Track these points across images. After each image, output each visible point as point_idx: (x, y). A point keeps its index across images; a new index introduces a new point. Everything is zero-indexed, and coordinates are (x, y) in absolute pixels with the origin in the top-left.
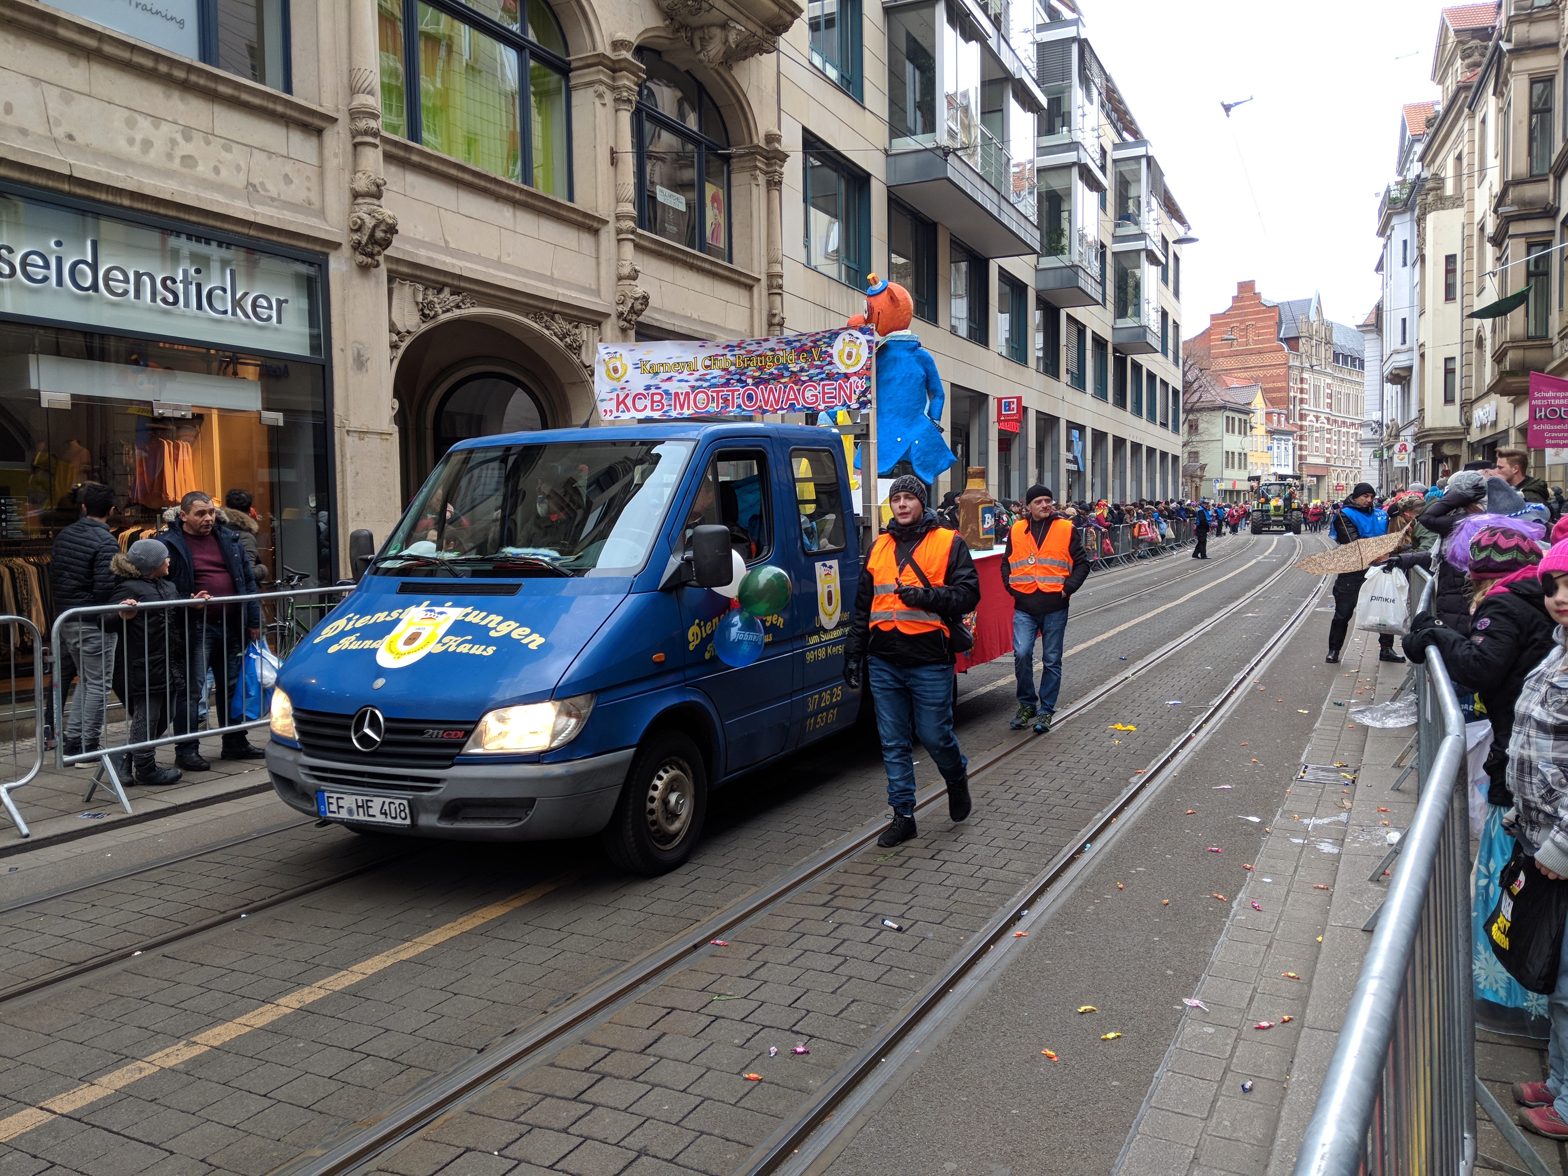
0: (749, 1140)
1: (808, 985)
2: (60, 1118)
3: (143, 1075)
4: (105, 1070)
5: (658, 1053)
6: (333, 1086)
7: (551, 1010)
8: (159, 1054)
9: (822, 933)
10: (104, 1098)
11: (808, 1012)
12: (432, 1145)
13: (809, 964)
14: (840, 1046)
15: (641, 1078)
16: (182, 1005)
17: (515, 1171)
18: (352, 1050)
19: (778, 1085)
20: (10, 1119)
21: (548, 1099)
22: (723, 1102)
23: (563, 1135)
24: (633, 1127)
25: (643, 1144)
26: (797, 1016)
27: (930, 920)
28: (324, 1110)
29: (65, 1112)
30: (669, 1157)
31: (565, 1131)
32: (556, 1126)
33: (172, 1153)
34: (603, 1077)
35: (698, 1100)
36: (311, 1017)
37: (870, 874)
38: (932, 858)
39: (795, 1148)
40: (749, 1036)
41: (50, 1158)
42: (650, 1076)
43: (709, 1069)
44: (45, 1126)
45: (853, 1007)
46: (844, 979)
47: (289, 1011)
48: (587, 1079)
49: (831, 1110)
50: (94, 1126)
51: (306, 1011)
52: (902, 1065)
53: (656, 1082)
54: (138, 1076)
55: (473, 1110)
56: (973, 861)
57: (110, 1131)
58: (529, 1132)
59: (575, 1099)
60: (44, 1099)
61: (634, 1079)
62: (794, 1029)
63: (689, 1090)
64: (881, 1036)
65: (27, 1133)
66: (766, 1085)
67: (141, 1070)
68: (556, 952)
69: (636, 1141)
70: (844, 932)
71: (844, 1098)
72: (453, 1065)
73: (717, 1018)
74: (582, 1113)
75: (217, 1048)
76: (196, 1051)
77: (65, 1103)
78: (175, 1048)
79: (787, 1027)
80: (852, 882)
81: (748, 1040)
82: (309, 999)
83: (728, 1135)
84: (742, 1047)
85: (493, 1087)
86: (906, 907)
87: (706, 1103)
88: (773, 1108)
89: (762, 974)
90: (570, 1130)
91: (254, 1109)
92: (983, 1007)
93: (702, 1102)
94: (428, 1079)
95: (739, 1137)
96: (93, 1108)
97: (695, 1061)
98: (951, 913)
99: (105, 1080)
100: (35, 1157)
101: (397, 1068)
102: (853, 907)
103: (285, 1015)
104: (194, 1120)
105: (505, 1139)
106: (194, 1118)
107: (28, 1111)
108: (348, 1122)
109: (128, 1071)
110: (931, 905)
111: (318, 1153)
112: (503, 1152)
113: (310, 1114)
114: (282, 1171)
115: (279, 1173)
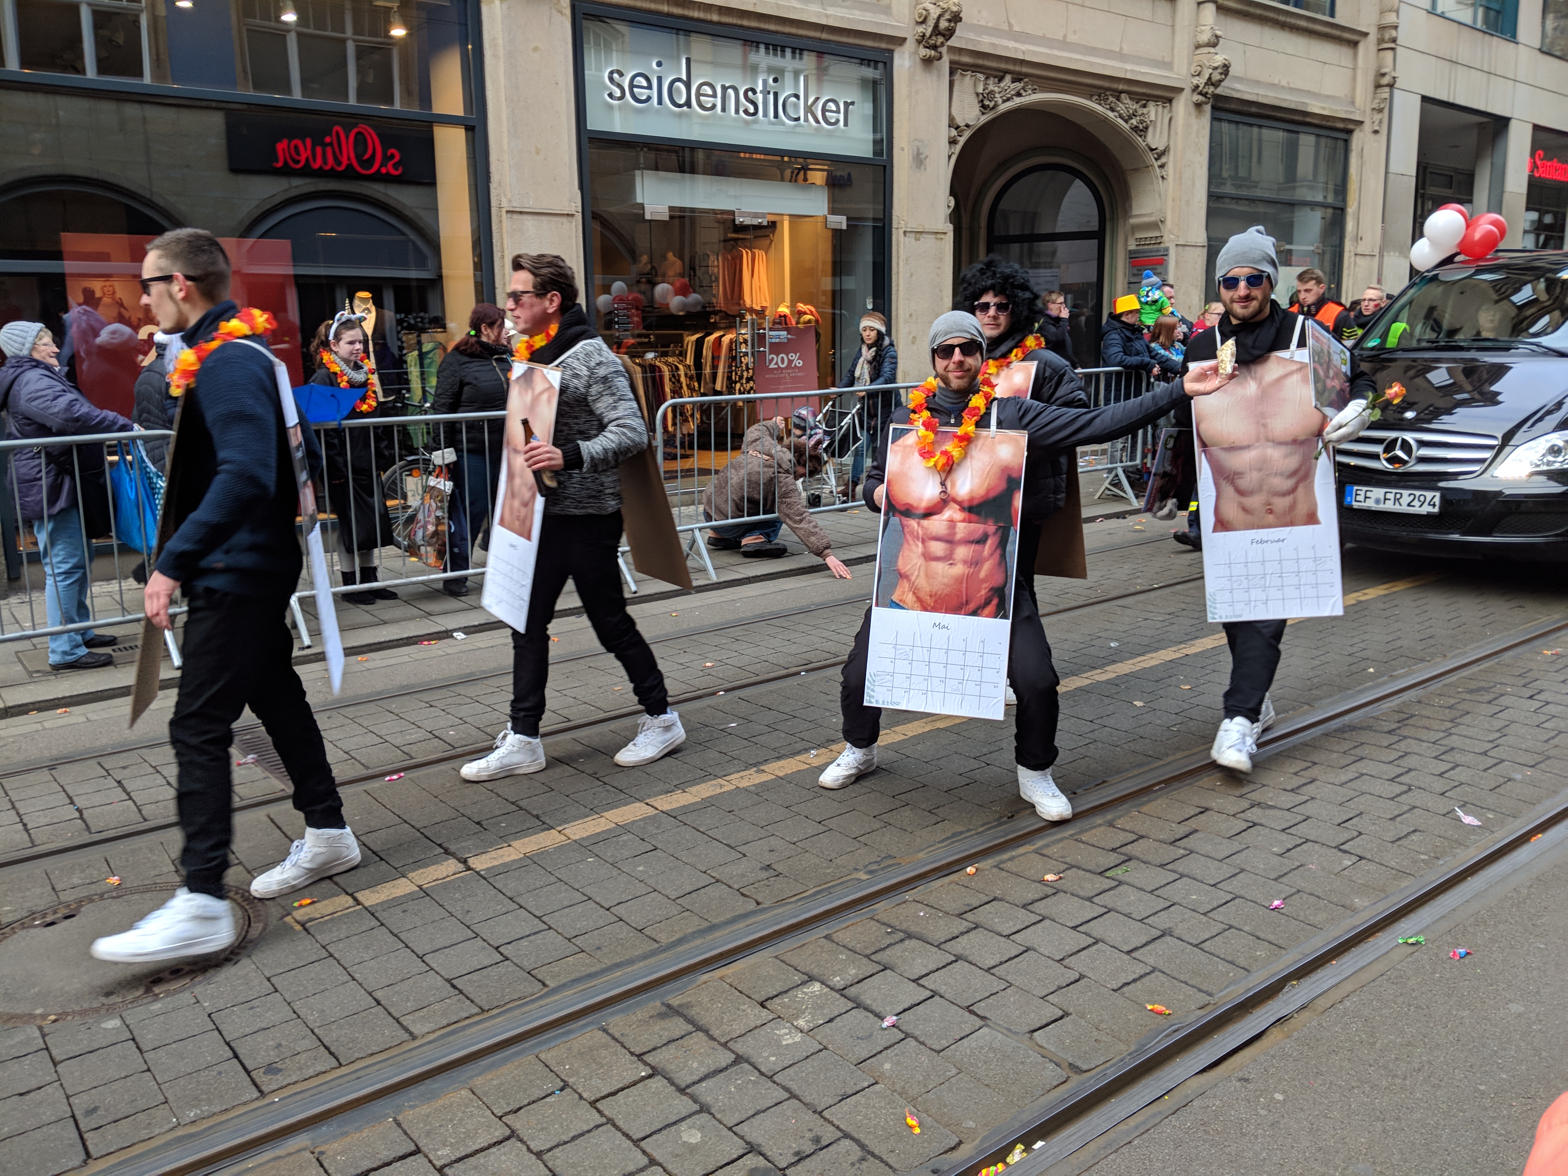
0: (1280, 942)
1: (1362, 808)
2: (661, 814)
3: (723, 790)
4: (694, 782)
5: (1188, 847)
6: (877, 825)
8: (736, 776)
9: (1384, 759)
10: (693, 804)
11: (1360, 834)
12: (963, 889)
13: (1364, 788)
14: (1394, 872)
15: (1169, 867)
16: (754, 739)
17: (1039, 925)
19: (1318, 897)
20: (624, 808)
21: (1075, 869)
22: (1255, 902)
23: (1089, 903)
24: (1159, 908)
25: (1167, 926)
26: (1346, 836)
27: (1519, 761)
28: (869, 843)
29: (664, 809)
30: (1195, 942)
31: (1090, 899)
32: (1082, 894)
33: (745, 855)
34: (1130, 859)
35: (1229, 897)
37: (1449, 708)
38: (1531, 697)
39: (1333, 958)
40: (1290, 846)
41: (654, 843)
42: (1180, 866)
43: (1242, 871)
44: (649, 818)
45: (1414, 837)
46: (1406, 808)
48: (1114, 858)
49: (1378, 931)
50: (685, 824)
52: (1467, 901)
53: (1186, 871)
54: (719, 791)
55: (1001, 866)
57: (698, 831)
58: (1054, 894)
59: (1101, 873)
60: (649, 796)
61: (1162, 866)
62: (1342, 847)
63: (1219, 886)
65: (637, 821)
66: (1305, 896)
67: (721, 786)
69: (1163, 921)
70: (1411, 762)
71: (1393, 922)
72: (986, 824)
73: (1255, 824)
74: (1107, 887)
75: (781, 778)
76: (764, 778)
77: (665, 803)
78: (748, 772)
79: (1334, 844)
80: (1424, 713)
81: (1289, 850)
83: (1259, 934)
84: (1281, 855)
85: (1022, 850)
86: (1491, 745)
87: (1237, 901)
88: (1311, 918)
89: (1310, 789)
91: (810, 832)
93: (1233, 899)
94: (962, 833)
95: (1271, 937)
96: (687, 810)
97: (1228, 860)
99: (694, 789)
101: (934, 819)
102: (1425, 738)
104: (763, 833)
105: (1031, 897)
106: (762, 831)
107: (638, 804)
108: (890, 857)
109: (711, 786)
110: (1524, 746)
111: (864, 877)
112: (1029, 907)
113: (857, 845)
114: (833, 886)
115: (829, 888)
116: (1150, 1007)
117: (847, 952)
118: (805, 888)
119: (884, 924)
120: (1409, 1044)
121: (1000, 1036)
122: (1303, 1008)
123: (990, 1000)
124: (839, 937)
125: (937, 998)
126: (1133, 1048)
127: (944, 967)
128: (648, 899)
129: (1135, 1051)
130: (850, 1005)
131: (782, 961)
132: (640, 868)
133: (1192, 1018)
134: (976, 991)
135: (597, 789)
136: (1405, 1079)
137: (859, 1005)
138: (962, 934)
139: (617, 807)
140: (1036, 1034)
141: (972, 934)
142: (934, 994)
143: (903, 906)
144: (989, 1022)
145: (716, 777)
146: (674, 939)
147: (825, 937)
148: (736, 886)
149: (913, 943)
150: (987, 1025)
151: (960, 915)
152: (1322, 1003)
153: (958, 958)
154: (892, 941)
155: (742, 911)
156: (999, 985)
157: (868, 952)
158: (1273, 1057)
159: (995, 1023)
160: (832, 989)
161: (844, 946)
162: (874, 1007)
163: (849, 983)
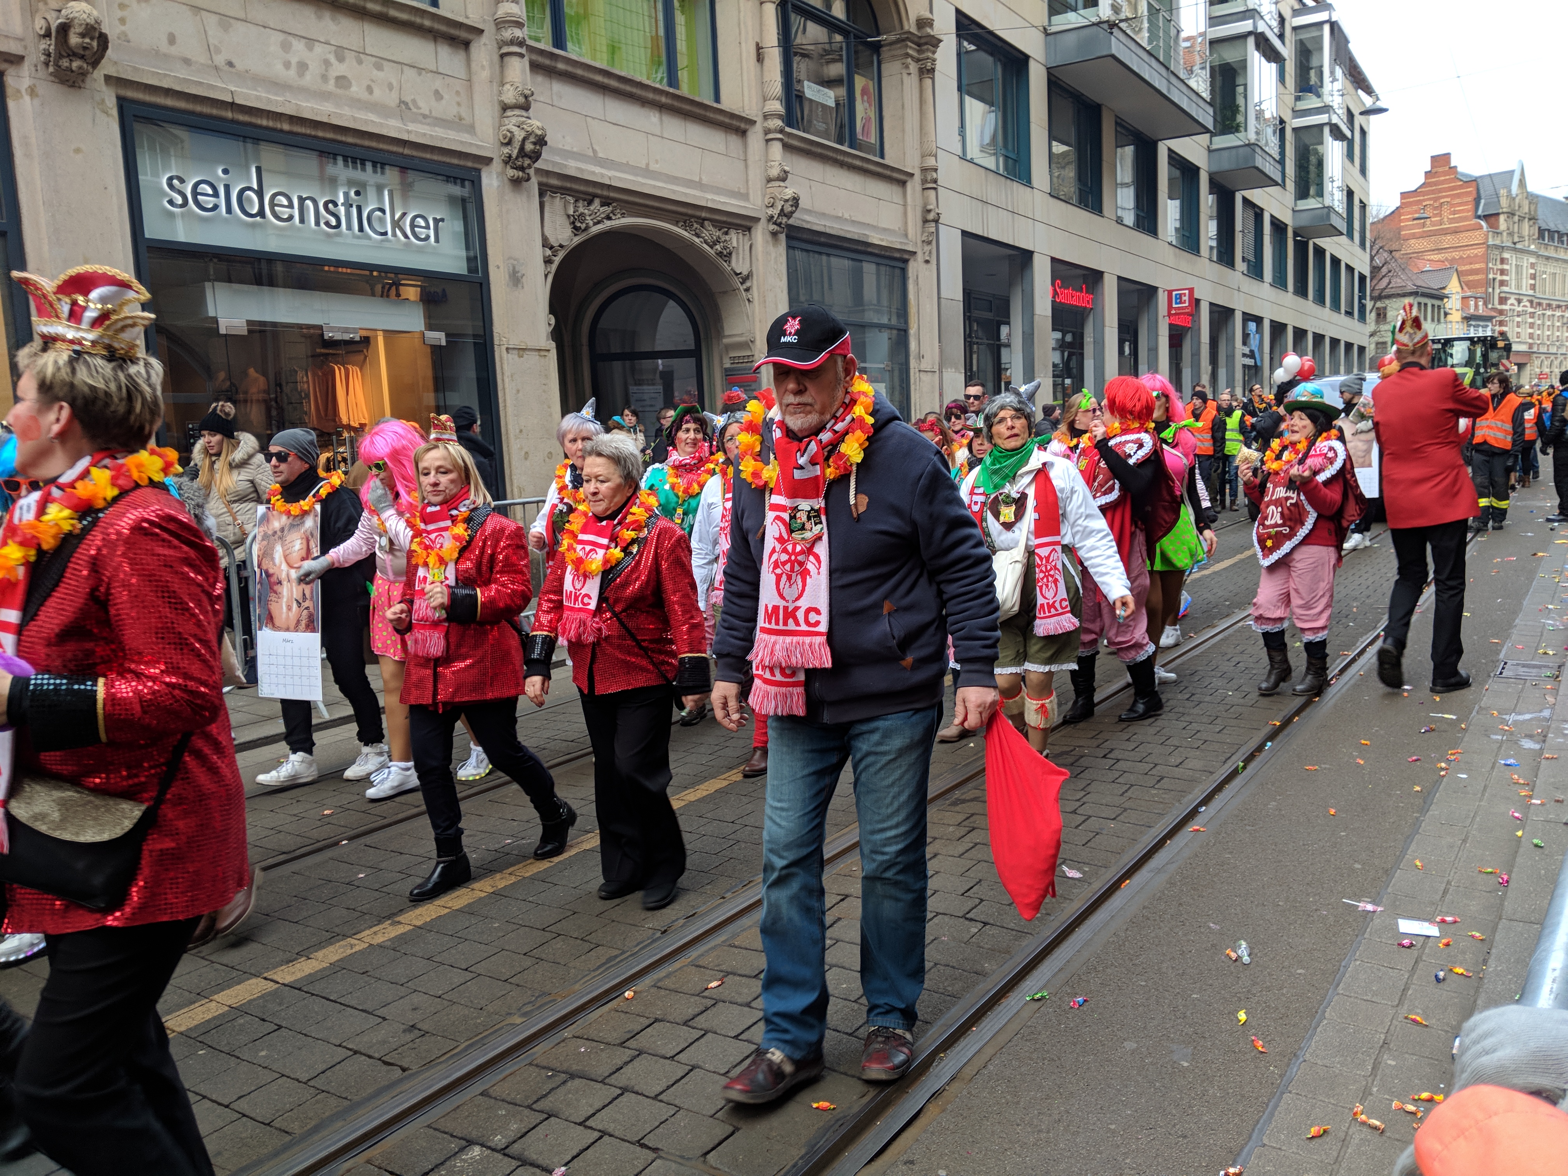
1: (980, 876)
2: (283, 987)
3: (354, 950)
4: (320, 945)
6: (528, 962)
7: (728, 895)
8: (367, 932)
10: (320, 971)
11: (982, 900)
12: (623, 1015)
13: (980, 857)
14: (1014, 933)
16: (384, 889)
17: (702, 1040)
18: (543, 930)
19: (953, 967)
20: (238, 987)
21: (730, 976)
23: (746, 1009)
26: (970, 904)
27: (1103, 815)
28: (522, 983)
29: (286, 982)
30: (850, 1031)
31: (748, 1005)
32: (739, 1000)
33: (384, 1019)
36: (504, 900)
38: (1104, 757)
39: (972, 1025)
41: (277, 1021)
44: (270, 993)
47: (483, 895)
49: (1008, 992)
50: (313, 995)
51: (497, 894)
52: (1078, 951)
54: (349, 952)
55: (659, 984)
56: (1147, 759)
57: (328, 999)
58: (714, 1005)
60: (268, 969)
62: (968, 916)
64: (1055, 924)
65: (254, 1000)
67: (352, 946)
68: (732, 842)
71: (1020, 980)
72: (638, 944)
75: (419, 927)
76: (400, 930)
77: (288, 974)
78: (381, 926)
79: (960, 914)
82: (501, 884)
85: (677, 965)
86: (1078, 804)
88: (950, 989)
90: (753, 1005)
91: (457, 981)
92: (1160, 898)
94: (616, 957)
96: (312, 979)
98: (1125, 810)
99: (320, 954)
100: (263, 1020)
101: (587, 946)
103: (481, 898)
104: (403, 991)
105: (691, 1012)
106: (403, 989)
107: (254, 981)
108: (544, 994)
109: (340, 947)
110: (1104, 802)
111: (518, 1020)
112: (690, 1023)
113: (508, 986)
114: (485, 1037)
115: (482, 1039)
116: (815, 1105)
117: (506, 1105)
118: (455, 1044)
119: (544, 1068)
120: (1048, 1097)
121: (674, 1166)
122: (953, 1079)
123: (660, 1130)
124: (496, 1091)
125: (606, 1138)
126: (803, 1151)
127: (610, 1103)
128: (274, 1087)
129: (807, 1154)
130: (515, 1163)
131: (435, 1129)
132: (263, 1053)
133: (856, 1109)
134: (645, 1122)
135: (205, 969)
136: (1048, 1132)
137: (524, 1162)
138: (627, 1063)
139: (229, 987)
140: (709, 1156)
141: (635, 1063)
142: (603, 1133)
143: (562, 1044)
144: (661, 1153)
145: (345, 936)
146: (309, 1127)
147: (482, 1094)
148: (377, 1055)
149: (577, 1081)
150: (660, 1157)
151: (622, 1044)
152: (969, 1071)
153: (624, 1090)
154: (554, 1086)
155: (386, 1083)
156: (666, 1111)
157: (530, 1101)
158: (932, 1133)
159: (668, 1153)
160: (493, 1150)
161: (503, 1100)
162: (540, 1161)
163: (511, 1140)
